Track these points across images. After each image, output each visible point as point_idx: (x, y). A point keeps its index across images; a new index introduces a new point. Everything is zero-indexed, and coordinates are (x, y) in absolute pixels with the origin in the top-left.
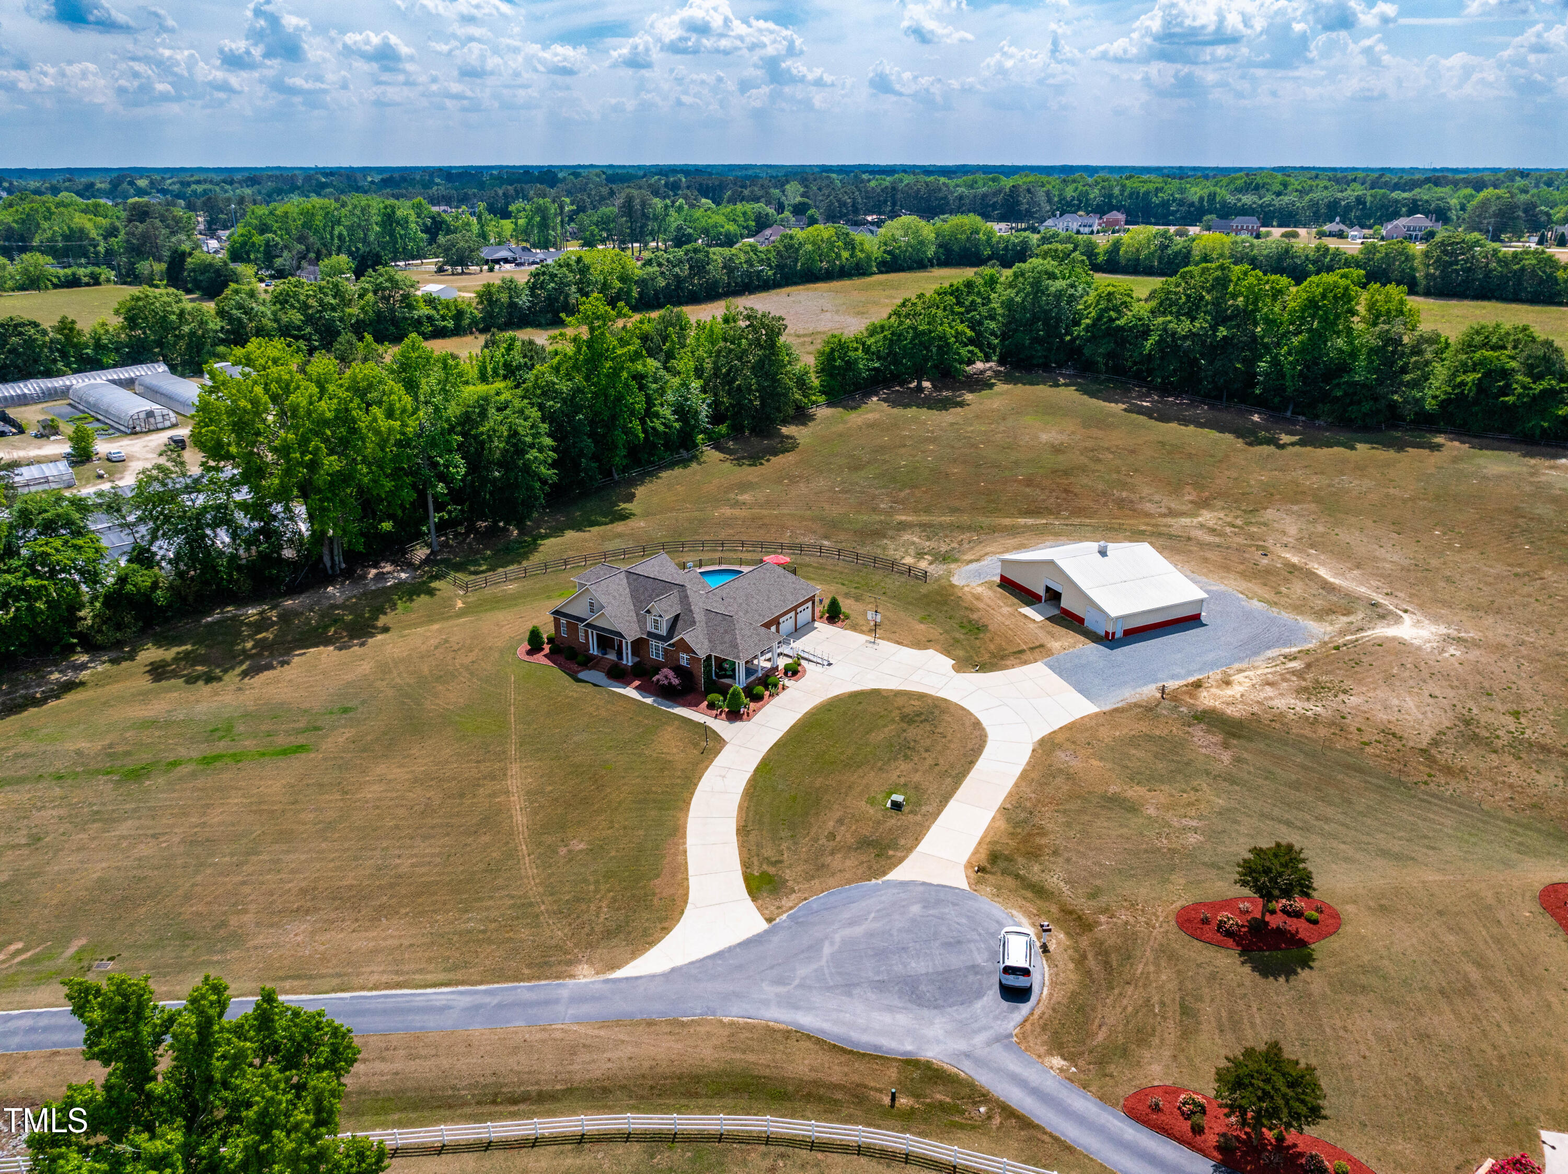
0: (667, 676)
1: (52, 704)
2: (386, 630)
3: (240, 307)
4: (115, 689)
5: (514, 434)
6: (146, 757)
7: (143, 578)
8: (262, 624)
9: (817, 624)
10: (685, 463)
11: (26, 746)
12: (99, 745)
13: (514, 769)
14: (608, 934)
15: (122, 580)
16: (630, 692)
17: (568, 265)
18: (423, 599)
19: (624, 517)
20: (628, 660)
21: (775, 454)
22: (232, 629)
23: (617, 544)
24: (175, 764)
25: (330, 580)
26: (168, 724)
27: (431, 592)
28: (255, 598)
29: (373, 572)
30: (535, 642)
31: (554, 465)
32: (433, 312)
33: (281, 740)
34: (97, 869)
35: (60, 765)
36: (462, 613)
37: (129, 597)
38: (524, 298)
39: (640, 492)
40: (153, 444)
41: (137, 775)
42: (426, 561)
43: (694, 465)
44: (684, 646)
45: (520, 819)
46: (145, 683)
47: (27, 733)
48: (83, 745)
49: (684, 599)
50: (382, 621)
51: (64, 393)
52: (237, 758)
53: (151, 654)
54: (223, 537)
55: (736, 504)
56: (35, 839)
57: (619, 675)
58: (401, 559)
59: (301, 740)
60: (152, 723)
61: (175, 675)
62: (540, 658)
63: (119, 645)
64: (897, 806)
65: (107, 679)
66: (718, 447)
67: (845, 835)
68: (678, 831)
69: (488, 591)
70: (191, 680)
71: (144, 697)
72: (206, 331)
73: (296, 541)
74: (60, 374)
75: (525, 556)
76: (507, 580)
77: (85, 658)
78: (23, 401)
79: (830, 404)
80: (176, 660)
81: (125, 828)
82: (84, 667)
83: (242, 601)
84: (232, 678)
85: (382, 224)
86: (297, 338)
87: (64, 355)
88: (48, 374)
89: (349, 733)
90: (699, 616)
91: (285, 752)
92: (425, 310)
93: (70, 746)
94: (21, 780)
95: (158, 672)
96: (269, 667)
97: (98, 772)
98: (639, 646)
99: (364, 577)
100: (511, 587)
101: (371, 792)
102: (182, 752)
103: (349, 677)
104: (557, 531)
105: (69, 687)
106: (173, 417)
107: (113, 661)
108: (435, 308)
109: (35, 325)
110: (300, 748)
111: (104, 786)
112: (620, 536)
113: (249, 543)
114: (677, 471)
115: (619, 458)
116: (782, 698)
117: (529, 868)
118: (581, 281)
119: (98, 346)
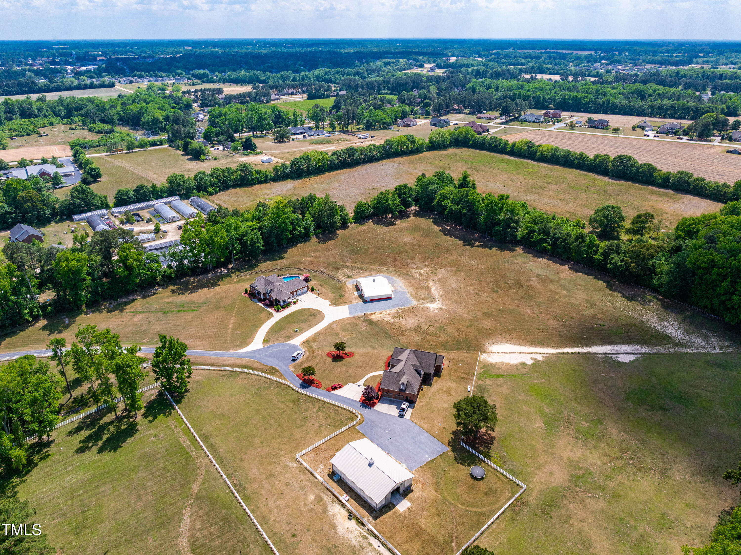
0: (267, 302)
1: (152, 297)
2: (219, 285)
3: (200, 178)
4: (163, 295)
5: (252, 240)
6: (168, 310)
7: (169, 272)
8: (194, 282)
9: (308, 292)
10: (305, 242)
11: (147, 305)
12: (160, 306)
13: (233, 318)
14: (237, 346)
15: (165, 272)
16: (261, 304)
17: (304, 159)
18: (228, 278)
19: (282, 258)
20: (262, 297)
21: (330, 240)
22: (187, 282)
23: (276, 267)
24: (173, 311)
25: (209, 272)
26: (172, 303)
27: (231, 277)
28: (193, 275)
29: (219, 271)
30: (246, 291)
31: (263, 246)
32: (258, 176)
33: (192, 308)
34: (158, 329)
35: (153, 310)
36: (235, 282)
37: (167, 276)
38: (288, 170)
39: (290, 251)
40: (174, 226)
41: (166, 313)
42: (232, 268)
43: (308, 243)
44: (271, 296)
45: (230, 327)
46: (170, 294)
47: (147, 303)
48: (157, 306)
49: (274, 286)
50: (219, 283)
51: (153, 206)
52: (184, 311)
53: (171, 287)
54: (186, 262)
55: (311, 257)
56: (149, 322)
57: (260, 300)
58: (226, 268)
59: (196, 309)
60: (169, 303)
61: (176, 292)
62: (247, 295)
63: (164, 285)
64: (296, 331)
65: (161, 293)
66: (317, 237)
67: (285, 335)
68: (256, 331)
69: (242, 277)
70: (179, 294)
71: (168, 297)
72: (190, 187)
73: (202, 263)
74: (152, 200)
75: (254, 268)
76: (247, 275)
77: (158, 288)
78: (142, 209)
79: (355, 222)
80: (176, 289)
81: (164, 322)
82: (158, 289)
83: (190, 276)
84: (187, 294)
85: (258, 120)
86: (216, 187)
87: (153, 194)
88: (149, 200)
89: (205, 308)
90: (276, 290)
91: (192, 311)
92: (256, 175)
93: (155, 306)
94: (146, 312)
95: (173, 291)
96: (194, 292)
97: (159, 312)
98: (264, 295)
99: (217, 271)
100: (248, 277)
101: (206, 320)
102: (174, 309)
103: (208, 296)
104: (265, 262)
105: (155, 294)
106: (179, 217)
107: (163, 289)
108: (259, 174)
109: (146, 186)
110: (196, 310)
111: (160, 314)
112: (277, 264)
113: (191, 264)
114: (302, 244)
115: (285, 241)
116: (290, 308)
117: (229, 335)
118: (308, 163)
119: (161, 191)
